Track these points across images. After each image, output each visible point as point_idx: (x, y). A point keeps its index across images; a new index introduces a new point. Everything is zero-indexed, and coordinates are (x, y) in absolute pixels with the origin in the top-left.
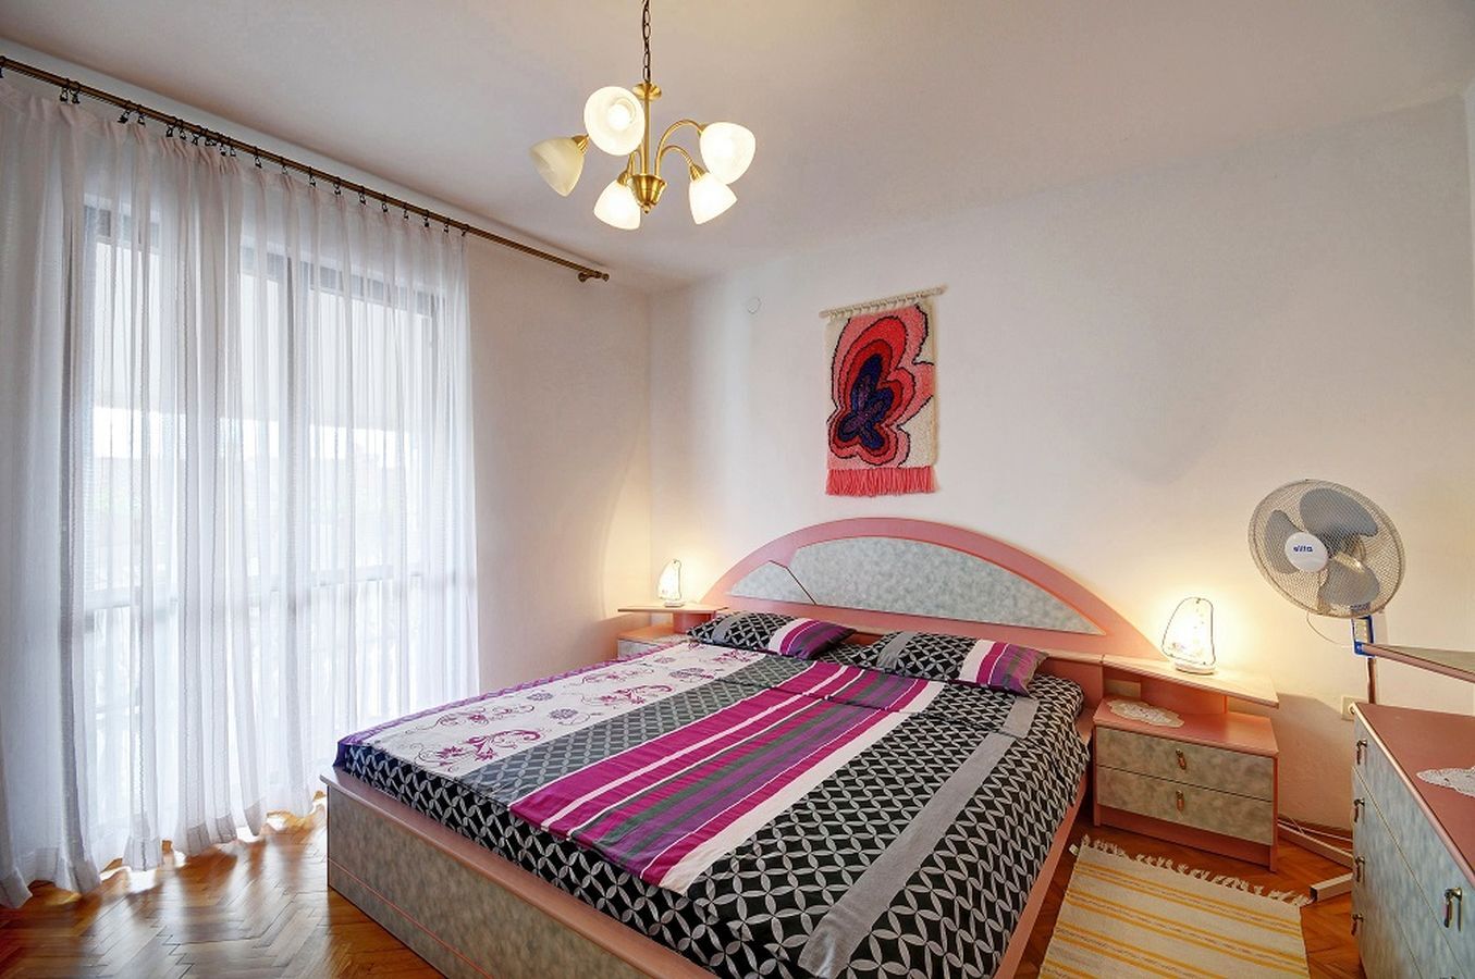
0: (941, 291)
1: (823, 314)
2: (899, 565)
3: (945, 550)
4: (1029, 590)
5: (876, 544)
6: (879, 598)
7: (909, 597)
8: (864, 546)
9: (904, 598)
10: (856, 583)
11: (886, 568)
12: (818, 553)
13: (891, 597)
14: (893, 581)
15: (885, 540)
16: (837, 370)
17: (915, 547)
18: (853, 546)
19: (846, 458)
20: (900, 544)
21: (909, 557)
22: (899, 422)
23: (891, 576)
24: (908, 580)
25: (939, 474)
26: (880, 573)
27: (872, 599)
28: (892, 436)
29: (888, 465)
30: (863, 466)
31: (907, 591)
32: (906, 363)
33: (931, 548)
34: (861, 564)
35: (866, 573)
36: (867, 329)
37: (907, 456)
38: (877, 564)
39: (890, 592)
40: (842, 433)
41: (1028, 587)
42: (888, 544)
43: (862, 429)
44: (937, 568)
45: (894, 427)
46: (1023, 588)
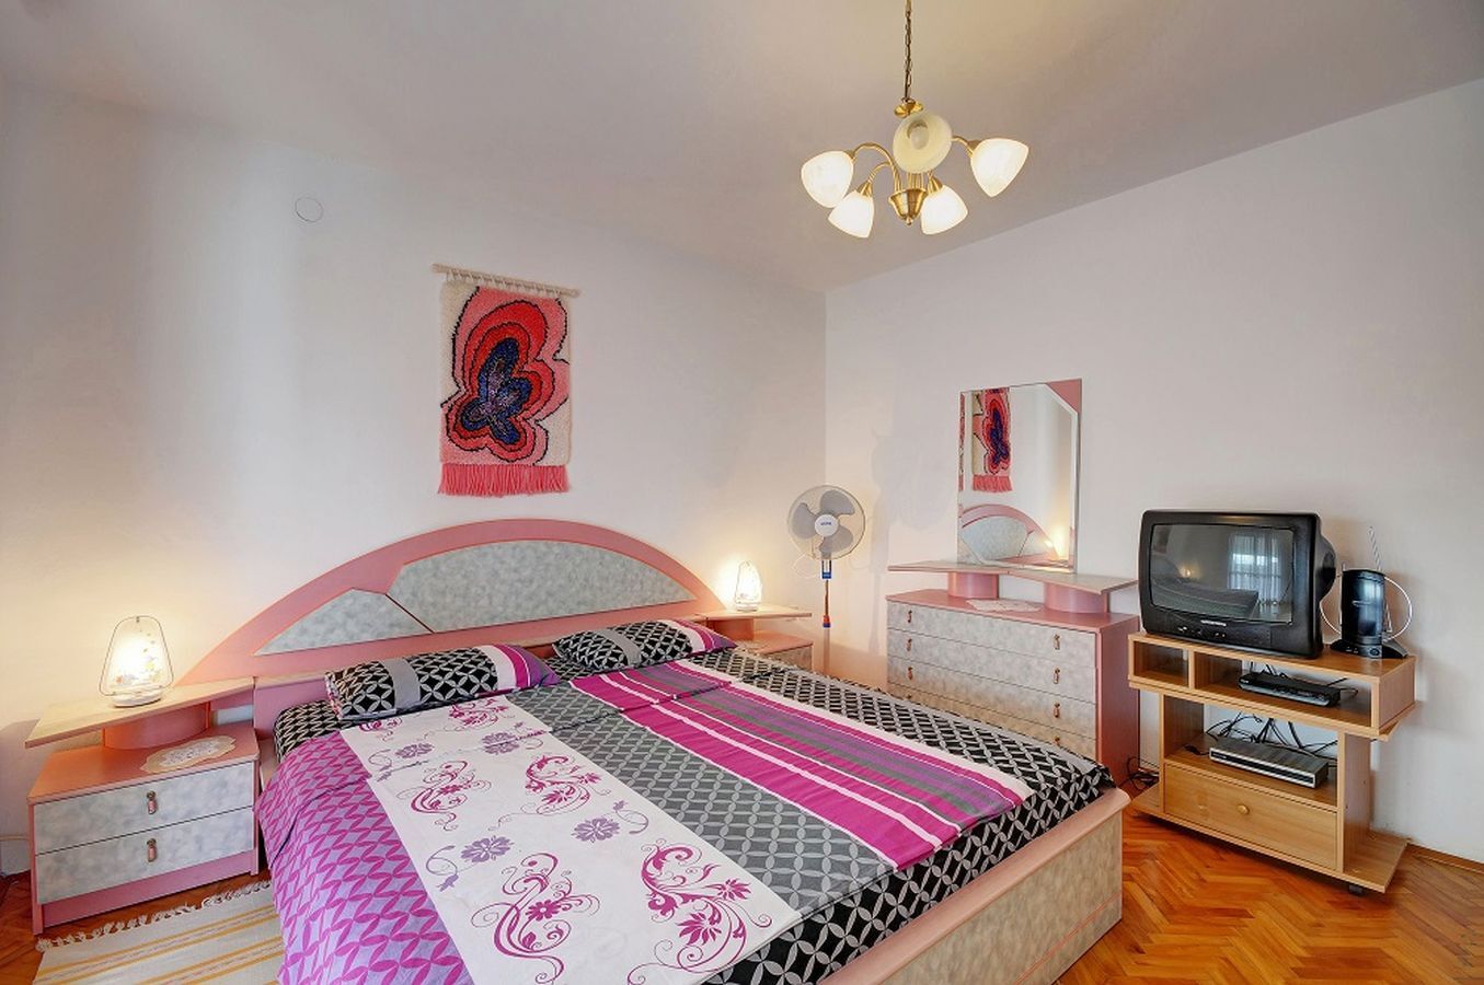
0: (576, 294)
1: (439, 268)
2: (541, 567)
3: (585, 548)
4: (651, 574)
5: (514, 548)
6: (518, 606)
7: (551, 600)
8: (500, 552)
9: (545, 602)
10: (490, 596)
11: (527, 573)
12: (437, 568)
13: (530, 605)
14: (535, 585)
15: (526, 543)
16: (461, 344)
17: (556, 548)
18: (485, 554)
19: (472, 450)
20: (541, 546)
21: (551, 558)
22: (536, 417)
23: (531, 581)
24: (549, 583)
25: (572, 474)
26: (519, 580)
27: (509, 610)
28: (529, 431)
29: (524, 462)
30: (494, 461)
31: (550, 594)
32: (546, 355)
33: (572, 547)
34: (496, 573)
35: (503, 582)
36: (502, 307)
37: (545, 453)
38: (516, 571)
39: (531, 598)
40: (463, 421)
41: (651, 571)
42: (529, 547)
43: (494, 419)
44: (578, 566)
45: (532, 421)
46: (648, 573)
